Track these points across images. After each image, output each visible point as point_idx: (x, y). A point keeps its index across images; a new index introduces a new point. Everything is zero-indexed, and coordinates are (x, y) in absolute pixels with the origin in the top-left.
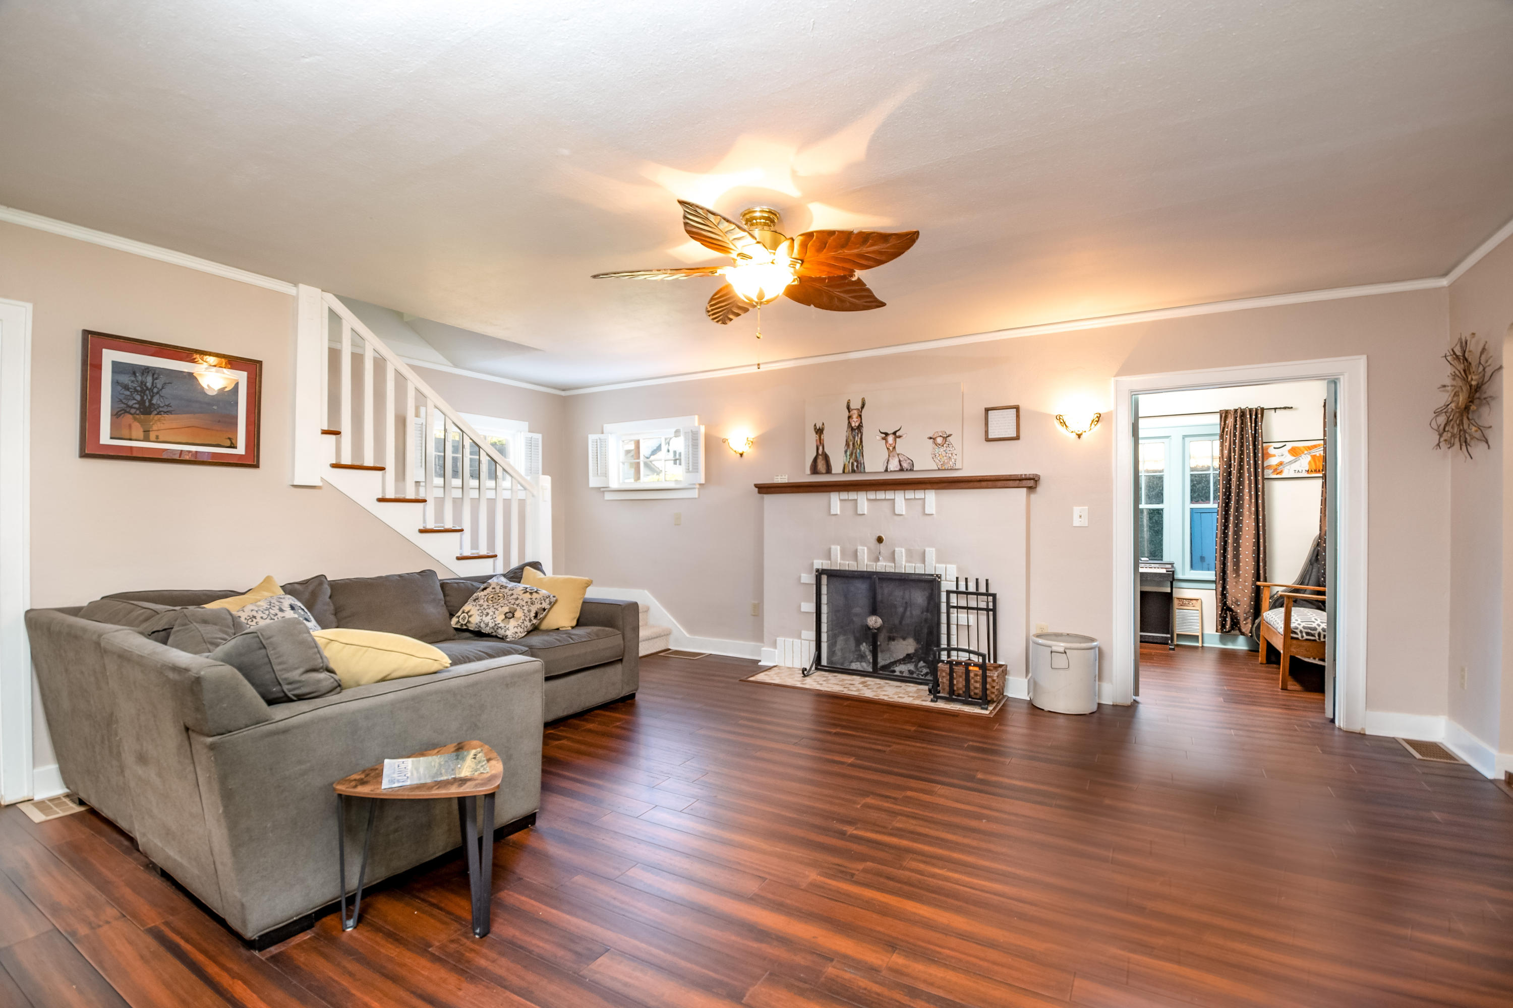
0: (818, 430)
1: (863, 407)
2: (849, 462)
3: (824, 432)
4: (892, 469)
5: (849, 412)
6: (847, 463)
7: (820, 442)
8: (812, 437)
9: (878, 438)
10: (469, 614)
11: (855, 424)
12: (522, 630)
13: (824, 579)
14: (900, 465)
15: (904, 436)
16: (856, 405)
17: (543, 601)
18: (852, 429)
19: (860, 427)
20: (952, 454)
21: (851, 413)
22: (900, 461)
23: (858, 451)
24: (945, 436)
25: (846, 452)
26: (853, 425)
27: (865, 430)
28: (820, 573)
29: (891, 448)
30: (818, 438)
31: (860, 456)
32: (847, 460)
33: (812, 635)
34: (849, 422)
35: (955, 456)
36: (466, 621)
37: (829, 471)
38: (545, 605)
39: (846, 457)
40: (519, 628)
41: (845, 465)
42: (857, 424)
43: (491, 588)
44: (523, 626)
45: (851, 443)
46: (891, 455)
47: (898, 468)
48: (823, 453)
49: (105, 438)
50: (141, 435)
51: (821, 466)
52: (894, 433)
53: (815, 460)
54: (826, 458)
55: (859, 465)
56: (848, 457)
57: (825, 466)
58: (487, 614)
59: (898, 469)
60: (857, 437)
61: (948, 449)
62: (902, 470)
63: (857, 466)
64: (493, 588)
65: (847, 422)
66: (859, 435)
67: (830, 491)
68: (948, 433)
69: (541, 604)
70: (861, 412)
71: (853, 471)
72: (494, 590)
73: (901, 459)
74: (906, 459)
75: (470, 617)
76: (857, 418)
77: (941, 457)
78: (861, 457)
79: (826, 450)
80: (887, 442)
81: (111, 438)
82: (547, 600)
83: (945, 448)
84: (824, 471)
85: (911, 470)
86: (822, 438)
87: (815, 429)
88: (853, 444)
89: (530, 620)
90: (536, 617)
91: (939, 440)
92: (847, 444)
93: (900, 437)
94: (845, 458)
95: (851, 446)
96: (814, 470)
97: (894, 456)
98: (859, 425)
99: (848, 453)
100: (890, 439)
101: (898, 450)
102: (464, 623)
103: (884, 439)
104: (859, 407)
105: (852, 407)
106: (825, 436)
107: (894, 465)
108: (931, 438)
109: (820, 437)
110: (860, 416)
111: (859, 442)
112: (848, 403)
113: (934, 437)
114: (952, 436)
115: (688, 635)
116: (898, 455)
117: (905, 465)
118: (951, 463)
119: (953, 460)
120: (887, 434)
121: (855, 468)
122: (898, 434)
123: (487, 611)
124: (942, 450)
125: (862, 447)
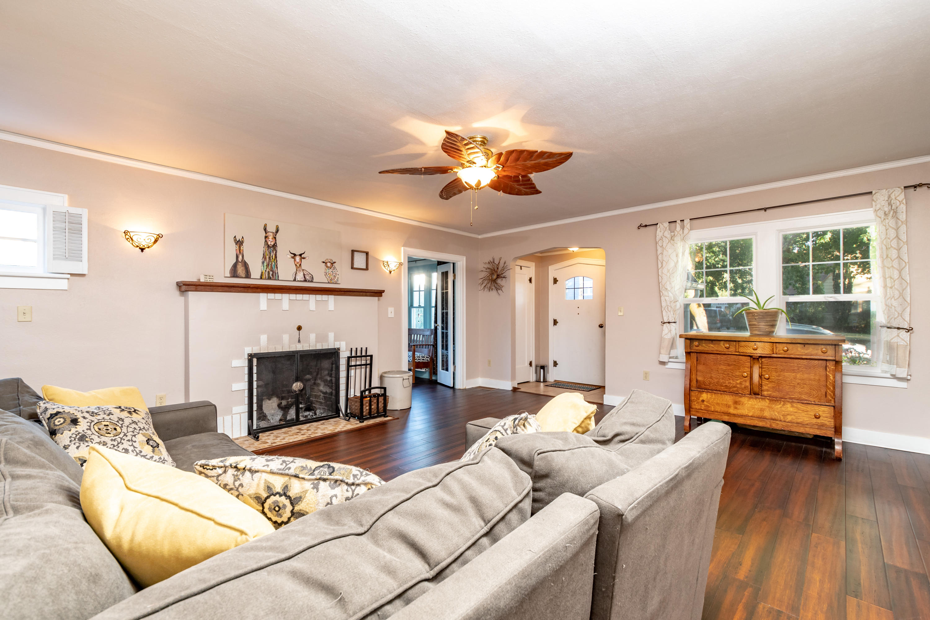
0: (238, 242)
1: (277, 231)
2: (266, 271)
3: (243, 244)
4: (299, 279)
5: (266, 233)
6: (264, 271)
7: (240, 251)
8: (232, 249)
9: (289, 256)
11: (271, 242)
13: (255, 361)
14: (305, 277)
15: (307, 258)
16: (271, 229)
18: (268, 246)
19: (275, 246)
20: (335, 274)
21: (268, 234)
22: (304, 275)
23: (273, 263)
25: (263, 263)
26: (269, 243)
27: (279, 249)
28: (251, 357)
29: (298, 265)
30: (237, 248)
31: (274, 267)
32: (264, 269)
34: (266, 241)
35: (338, 276)
37: (248, 275)
39: (264, 267)
41: (262, 273)
42: (272, 244)
45: (267, 257)
46: (298, 269)
47: (303, 279)
48: (242, 260)
51: (241, 270)
52: (300, 255)
53: (235, 266)
54: (246, 266)
55: (274, 274)
56: (265, 267)
57: (244, 272)
59: (303, 280)
60: (272, 253)
61: (334, 270)
62: (305, 281)
63: (272, 275)
65: (264, 240)
66: (274, 252)
67: (259, 292)
68: (334, 261)
70: (276, 235)
71: (269, 278)
73: (305, 274)
74: (308, 273)
76: (272, 239)
77: (330, 275)
78: (276, 268)
79: (246, 259)
80: (295, 260)
83: (332, 270)
84: (244, 276)
85: (312, 281)
86: (242, 248)
87: (235, 240)
88: (269, 258)
91: (329, 264)
92: (264, 257)
93: (304, 258)
94: (262, 267)
95: (268, 259)
96: (234, 273)
97: (300, 271)
98: (274, 244)
99: (265, 264)
100: (298, 258)
103: (293, 258)
104: (274, 231)
105: (268, 229)
107: (300, 277)
108: (324, 262)
109: (240, 247)
110: (275, 238)
111: (274, 257)
112: (265, 226)
113: (326, 262)
116: (303, 270)
117: (308, 278)
118: (335, 279)
119: (337, 278)
120: (295, 255)
122: (303, 256)
124: (330, 271)
125: (277, 261)
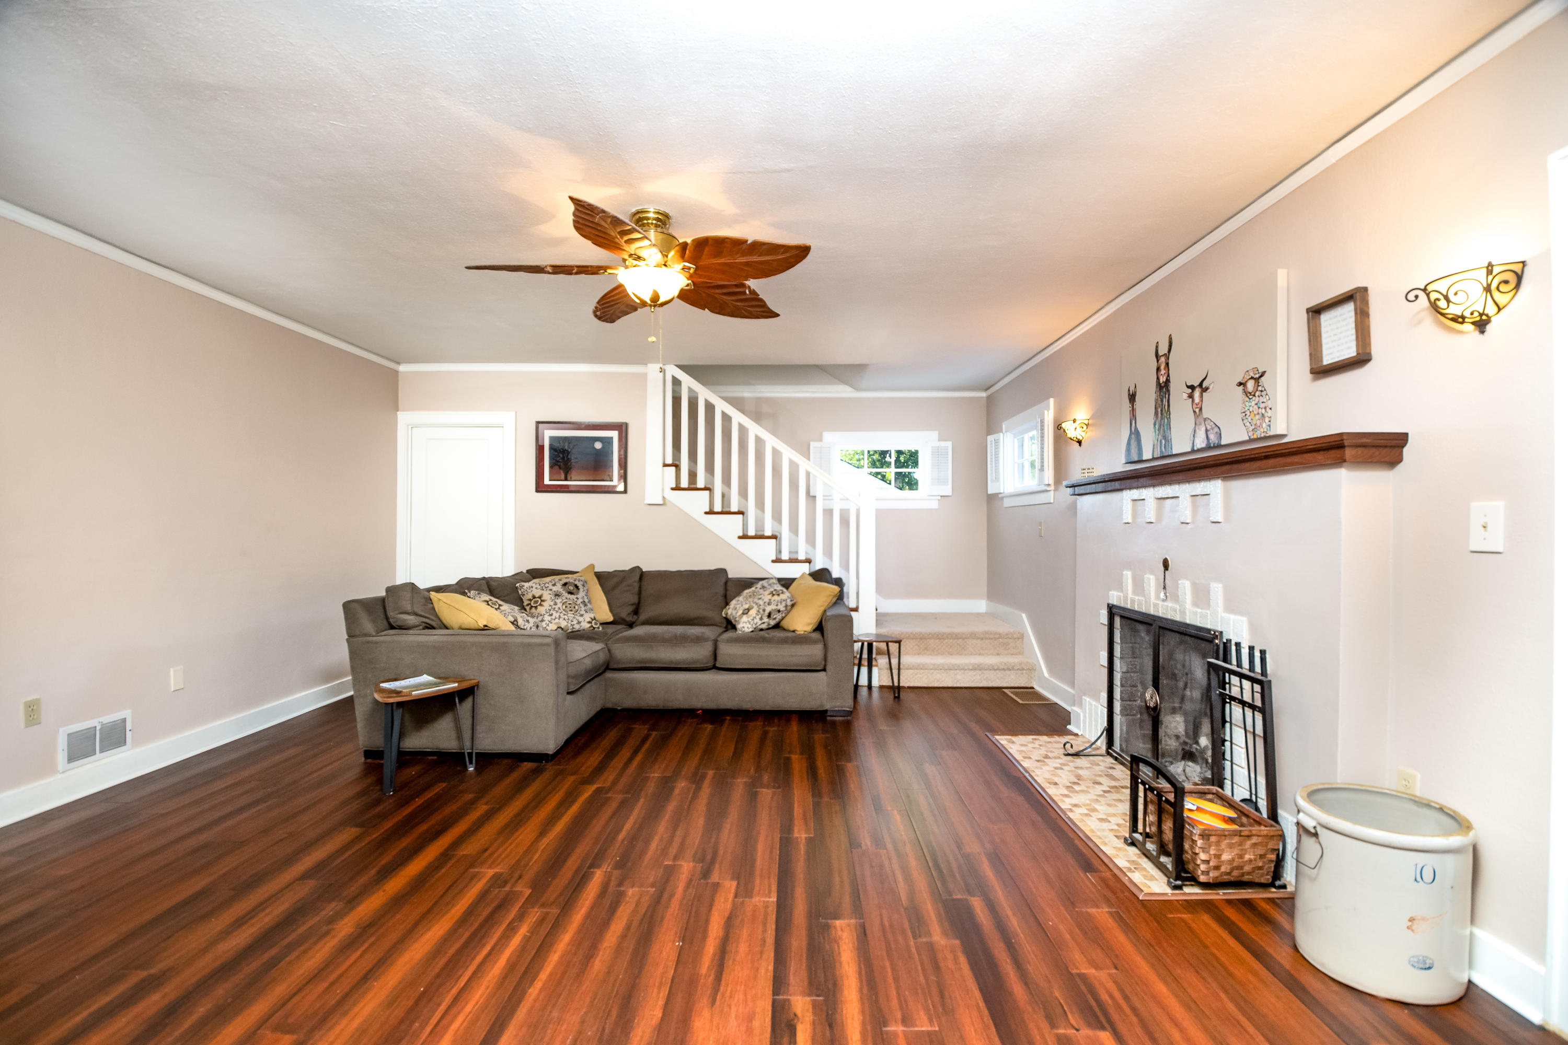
0: (1131, 396)
1: (1170, 347)
3: (1136, 398)
4: (1199, 446)
5: (1158, 361)
6: (1156, 441)
7: (1133, 414)
10: (734, 605)
11: (1163, 379)
12: (750, 626)
13: (1118, 622)
14: (1207, 437)
15: (1211, 387)
17: (779, 604)
18: (1161, 388)
19: (1168, 381)
20: (1265, 408)
21: (1160, 362)
22: (1206, 431)
23: (1166, 420)
24: (1257, 376)
25: (1155, 424)
26: (1161, 380)
28: (1113, 613)
29: (1197, 410)
30: (1131, 409)
31: (1167, 428)
32: (1155, 438)
34: (1158, 377)
35: (1269, 413)
37: (1140, 455)
38: (782, 608)
39: (1155, 433)
40: (748, 623)
41: (1154, 446)
44: (752, 623)
45: (1159, 410)
46: (1198, 422)
47: (1205, 442)
48: (1135, 430)
49: (547, 481)
50: (563, 477)
51: (1134, 449)
52: (1201, 385)
53: (1129, 442)
54: (1138, 437)
55: (1167, 444)
56: (1157, 433)
57: (1137, 450)
59: (1204, 445)
60: (1164, 399)
61: (1262, 399)
62: (1208, 446)
63: (1165, 447)
66: (1167, 396)
67: (1124, 488)
68: (1261, 371)
69: (777, 605)
70: (1168, 357)
71: (1162, 455)
73: (1209, 427)
74: (1214, 426)
75: (732, 608)
76: (1165, 369)
77: (1252, 415)
78: (1169, 432)
80: (1193, 401)
81: (550, 480)
82: (784, 604)
83: (1257, 399)
84: (1136, 458)
85: (1219, 445)
86: (1135, 406)
87: (1129, 395)
88: (1162, 410)
89: (761, 619)
90: (769, 616)
91: (1251, 385)
92: (1156, 412)
93: (1206, 389)
94: (1154, 435)
95: (1160, 415)
96: (1128, 456)
97: (1200, 424)
98: (1167, 379)
99: (1157, 427)
100: (1197, 395)
101: (1205, 414)
103: (1189, 396)
107: (1201, 437)
108: (1240, 384)
110: (1168, 365)
111: (1166, 407)
112: (1157, 347)
113: (1244, 381)
114: (1266, 373)
115: (1046, 674)
116: (1205, 420)
117: (1212, 437)
118: (1264, 425)
119: (1267, 420)
120: (1192, 388)
121: (1163, 449)
122: (1204, 385)
124: (1253, 403)
125: (1170, 414)
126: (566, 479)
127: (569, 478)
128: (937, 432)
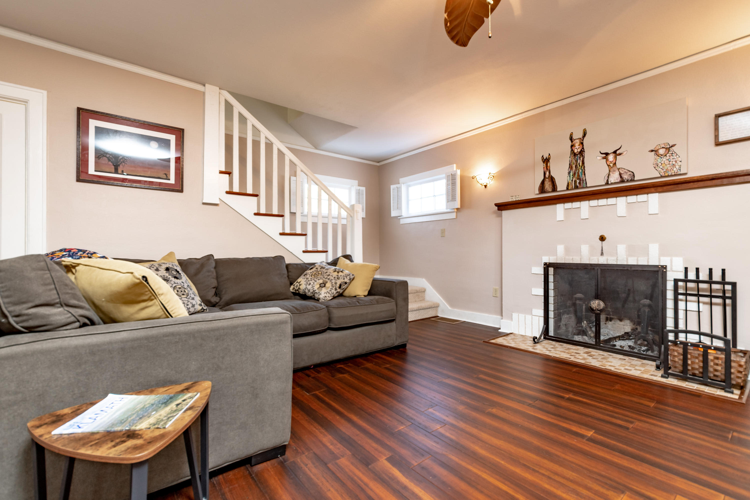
0: (545, 160)
1: (585, 135)
2: (572, 180)
3: (550, 161)
4: (613, 181)
5: (572, 142)
6: (570, 181)
7: (547, 168)
8: (541, 167)
9: (599, 158)
10: (300, 283)
11: (577, 149)
12: (329, 295)
13: (551, 270)
14: (621, 177)
15: (624, 153)
16: (578, 135)
17: (345, 278)
18: (575, 155)
19: (582, 152)
20: (676, 161)
21: (574, 142)
22: (620, 174)
23: (580, 171)
24: (668, 147)
25: (569, 173)
26: (576, 151)
27: (586, 154)
28: (547, 266)
29: (611, 165)
30: (545, 166)
31: (582, 174)
32: (570, 179)
33: (541, 312)
34: (572, 150)
35: (680, 163)
36: (298, 288)
37: (554, 189)
38: (347, 280)
39: (570, 177)
40: (328, 294)
41: (568, 183)
42: (579, 150)
43: (315, 268)
44: (330, 293)
45: (574, 166)
46: (612, 170)
47: (619, 179)
48: (549, 176)
49: (92, 170)
50: (113, 170)
51: (548, 185)
52: (615, 152)
53: (543, 183)
54: (552, 180)
55: (582, 182)
56: (572, 177)
57: (551, 186)
58: (310, 284)
59: (618, 181)
60: (579, 161)
61: (672, 157)
62: (622, 181)
63: (580, 183)
64: (317, 268)
65: (570, 150)
66: (581, 159)
67: (556, 204)
68: (671, 144)
69: (344, 279)
70: (583, 140)
71: (576, 187)
72: (317, 269)
73: (622, 172)
74: (627, 171)
75: (300, 285)
76: (579, 145)
77: (663, 165)
78: (583, 176)
79: (552, 174)
80: (607, 160)
81: (95, 171)
82: (348, 277)
83: (668, 158)
84: (550, 190)
85: (632, 180)
86: (549, 165)
87: (542, 159)
88: (576, 166)
89: (336, 289)
90: (340, 287)
91: (662, 151)
92: (571, 167)
93: (620, 154)
94: (568, 178)
95: (574, 168)
96: (542, 189)
97: (614, 171)
98: (581, 150)
99: (571, 174)
100: (611, 158)
101: (618, 165)
102: (297, 289)
103: (604, 158)
104: (581, 136)
105: (574, 137)
106: (551, 164)
107: (615, 177)
108: (652, 151)
109: (547, 164)
110: (582, 143)
111: (581, 164)
112: (571, 135)
113: (656, 149)
114: (676, 146)
115: (450, 308)
116: (619, 169)
117: (625, 177)
118: (675, 169)
119: (677, 167)
120: (607, 154)
121: (578, 185)
122: (618, 152)
123: (310, 282)
124: (664, 159)
125: (584, 167)
126: (116, 172)
127: (120, 171)
128: (357, 181)
